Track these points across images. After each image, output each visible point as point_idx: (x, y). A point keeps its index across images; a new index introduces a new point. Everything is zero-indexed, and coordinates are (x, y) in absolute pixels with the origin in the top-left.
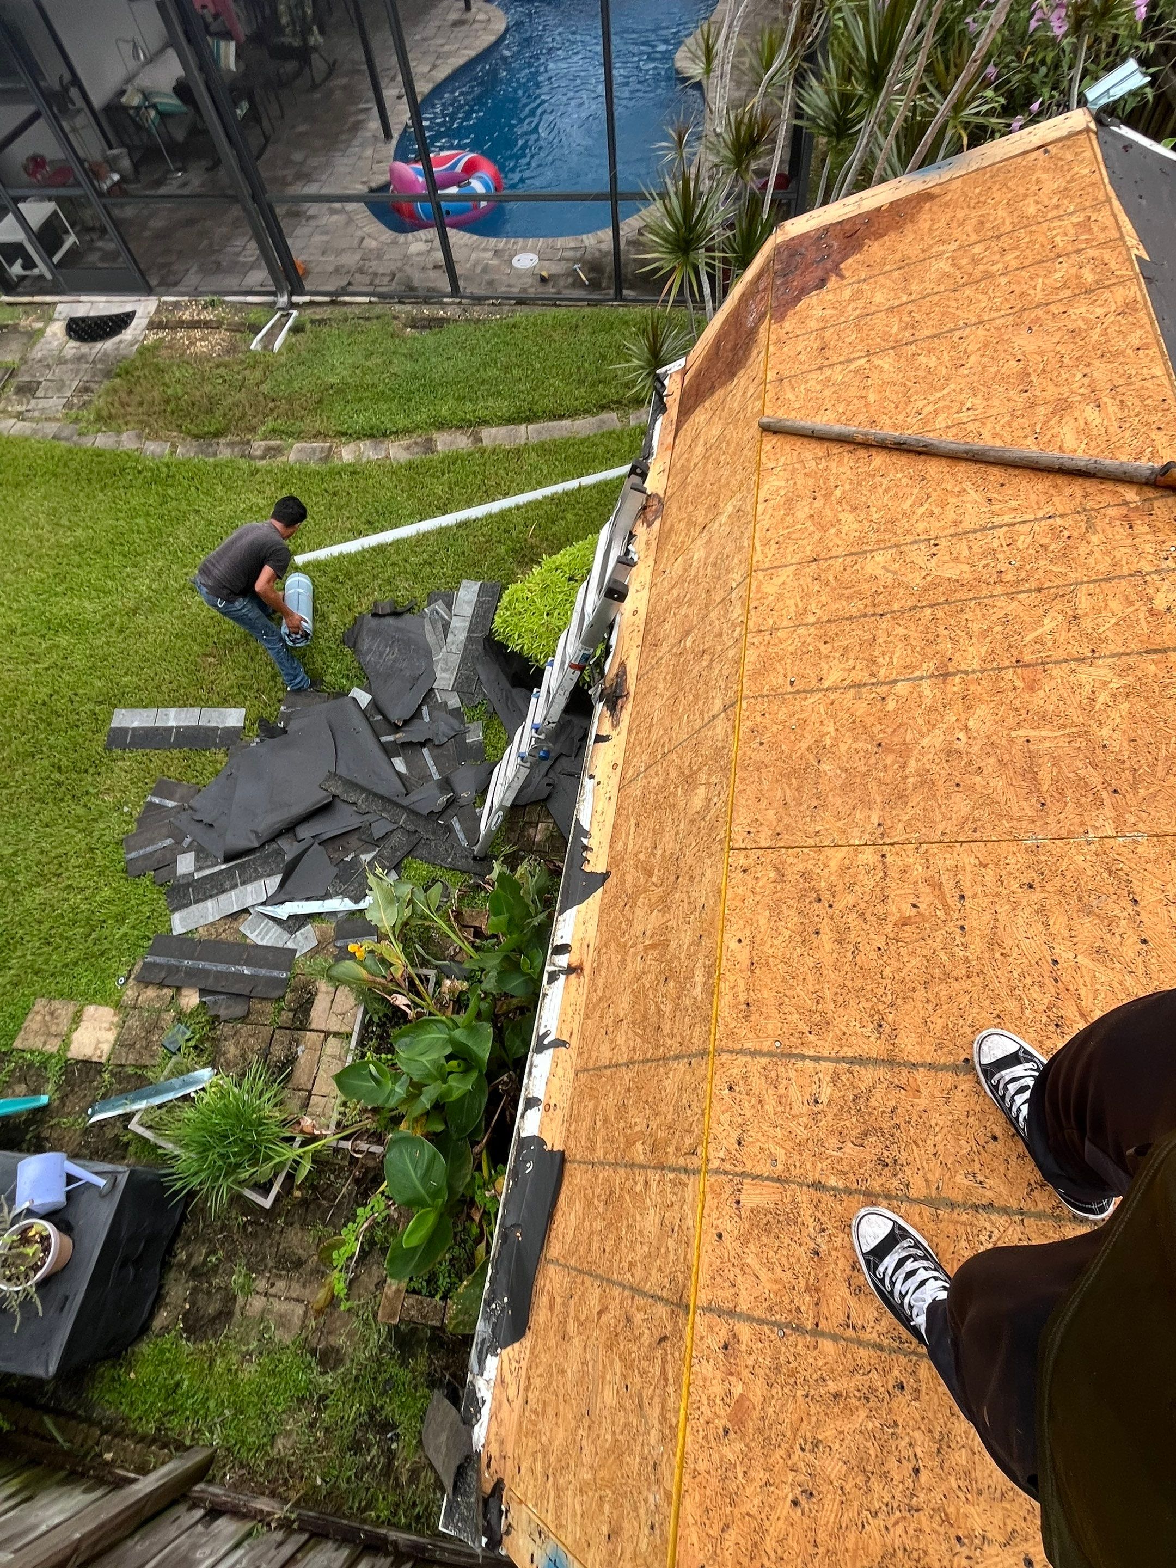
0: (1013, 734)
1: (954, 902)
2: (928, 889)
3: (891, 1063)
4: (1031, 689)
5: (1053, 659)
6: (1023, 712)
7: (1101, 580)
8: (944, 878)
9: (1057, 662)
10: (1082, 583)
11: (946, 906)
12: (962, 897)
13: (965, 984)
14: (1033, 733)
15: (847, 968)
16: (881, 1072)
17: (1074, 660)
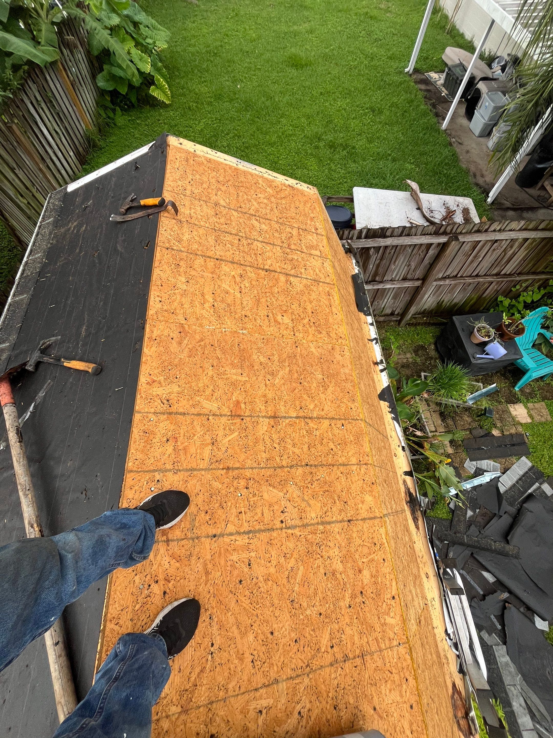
0: (247, 379)
1: (271, 315)
2: (279, 320)
3: (287, 275)
4: (238, 402)
5: (226, 417)
6: (242, 389)
7: (195, 470)
8: (274, 323)
9: (225, 415)
10: (205, 470)
11: (273, 314)
12: (268, 316)
13: (267, 290)
14: (240, 378)
15: (302, 301)
16: (289, 273)
17: (217, 415)
